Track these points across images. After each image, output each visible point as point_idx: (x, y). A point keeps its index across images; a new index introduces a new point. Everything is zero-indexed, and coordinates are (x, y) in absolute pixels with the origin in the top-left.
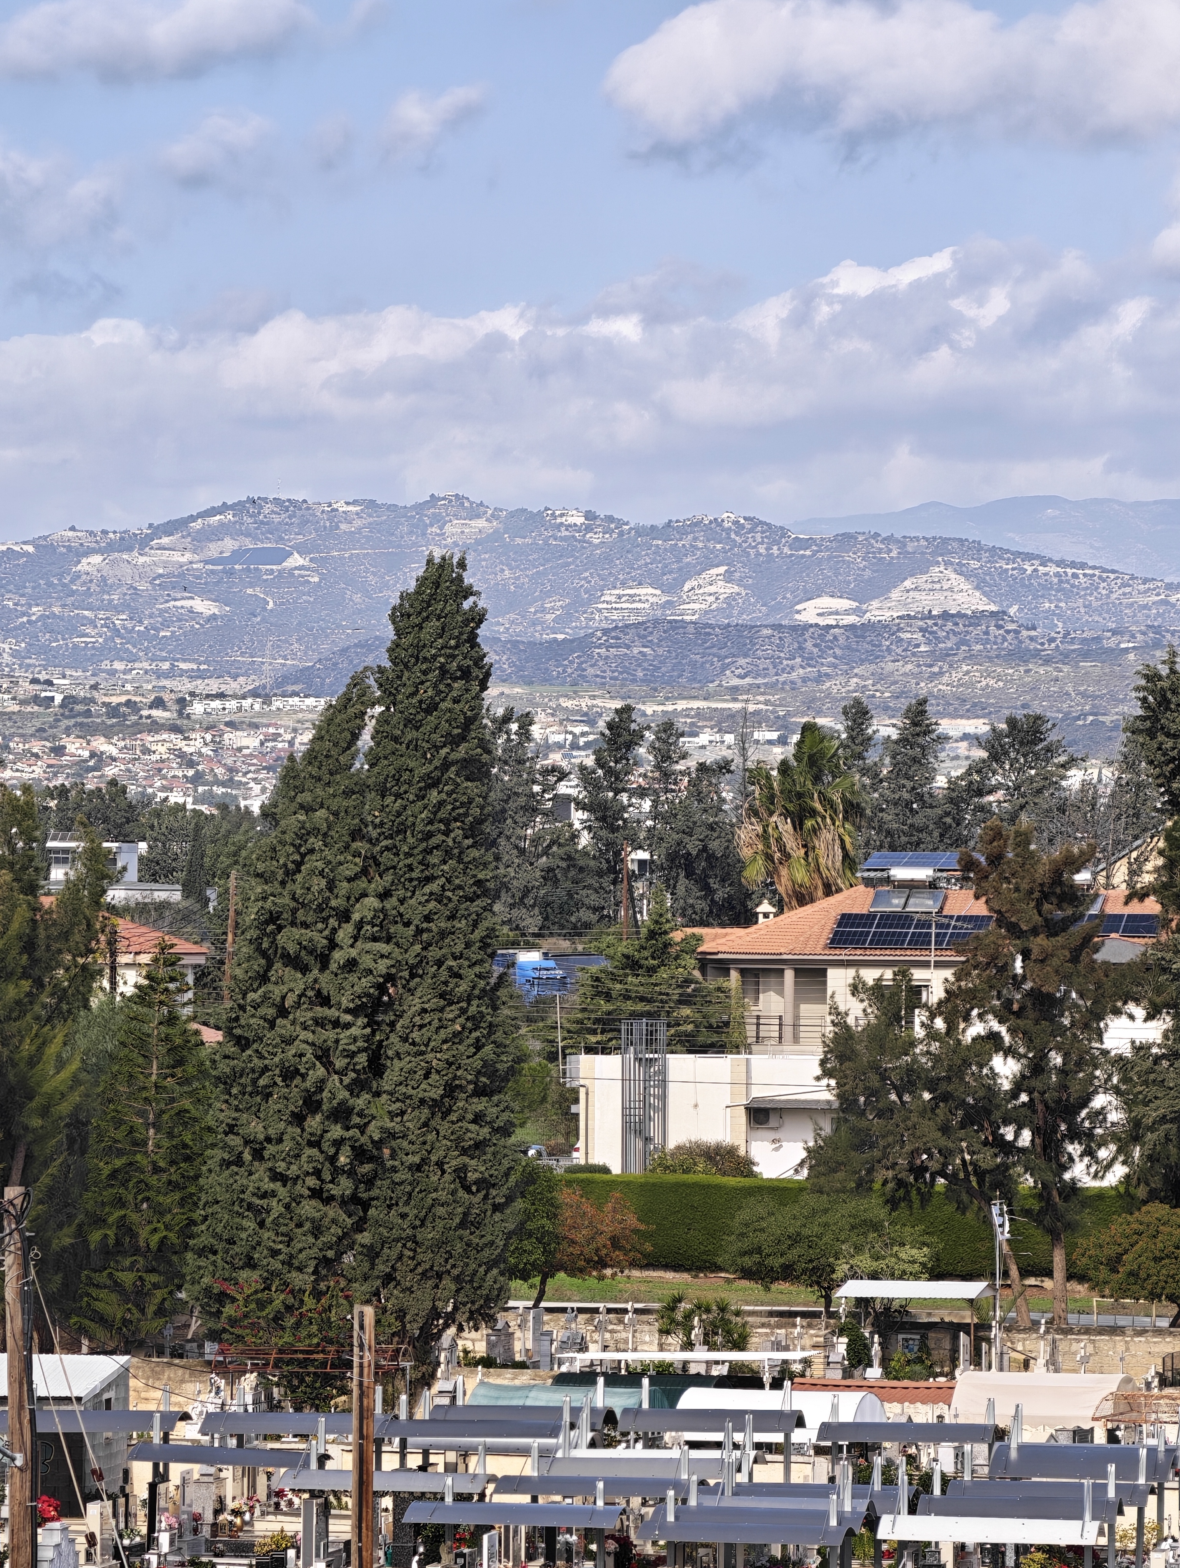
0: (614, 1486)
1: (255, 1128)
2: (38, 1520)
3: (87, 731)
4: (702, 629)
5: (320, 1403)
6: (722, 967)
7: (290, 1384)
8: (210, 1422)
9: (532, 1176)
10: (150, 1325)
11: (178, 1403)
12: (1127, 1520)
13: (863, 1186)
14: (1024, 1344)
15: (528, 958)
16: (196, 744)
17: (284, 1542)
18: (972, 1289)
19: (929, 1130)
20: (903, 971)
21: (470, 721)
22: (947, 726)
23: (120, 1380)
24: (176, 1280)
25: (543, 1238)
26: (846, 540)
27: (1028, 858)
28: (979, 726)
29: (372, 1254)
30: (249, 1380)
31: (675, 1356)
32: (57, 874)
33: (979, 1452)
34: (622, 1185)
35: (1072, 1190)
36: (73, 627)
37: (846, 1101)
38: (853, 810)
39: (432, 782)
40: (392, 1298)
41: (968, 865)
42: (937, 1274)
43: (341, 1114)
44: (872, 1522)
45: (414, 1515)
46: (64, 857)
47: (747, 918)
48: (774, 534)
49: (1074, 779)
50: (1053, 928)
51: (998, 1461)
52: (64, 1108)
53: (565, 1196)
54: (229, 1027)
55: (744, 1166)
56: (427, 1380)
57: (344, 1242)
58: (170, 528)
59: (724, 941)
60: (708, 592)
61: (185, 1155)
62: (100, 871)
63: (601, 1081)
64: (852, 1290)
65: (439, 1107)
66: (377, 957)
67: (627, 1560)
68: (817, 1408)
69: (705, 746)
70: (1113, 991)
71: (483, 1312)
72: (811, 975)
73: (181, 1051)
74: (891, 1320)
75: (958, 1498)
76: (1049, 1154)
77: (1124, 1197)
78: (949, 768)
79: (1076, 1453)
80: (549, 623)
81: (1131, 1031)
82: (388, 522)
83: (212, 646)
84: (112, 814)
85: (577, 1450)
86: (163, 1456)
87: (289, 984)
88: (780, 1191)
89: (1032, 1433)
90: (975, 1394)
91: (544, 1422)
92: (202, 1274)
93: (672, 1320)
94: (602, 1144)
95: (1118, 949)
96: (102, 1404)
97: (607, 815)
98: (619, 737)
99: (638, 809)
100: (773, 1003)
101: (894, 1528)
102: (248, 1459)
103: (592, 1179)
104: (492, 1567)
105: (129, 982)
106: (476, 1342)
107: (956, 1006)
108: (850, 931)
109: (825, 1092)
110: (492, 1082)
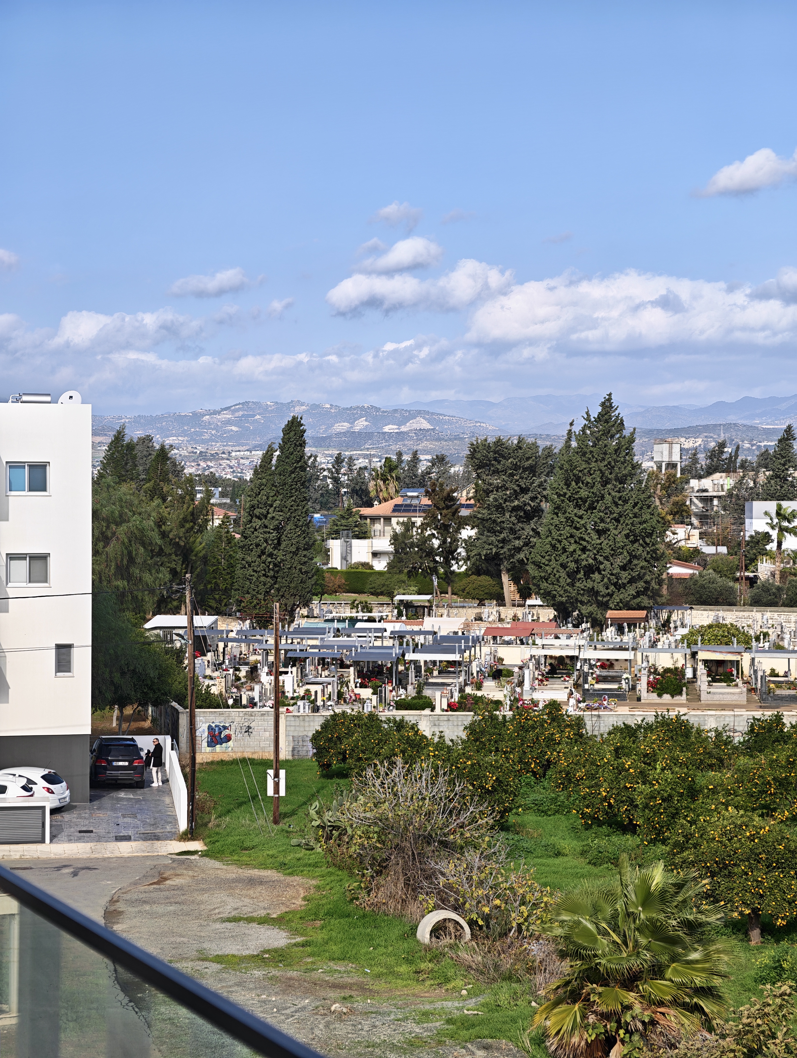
0: (340, 647)
1: (249, 559)
2: (195, 657)
3: (205, 460)
4: (360, 433)
5: (266, 627)
6: (365, 518)
7: (257, 622)
8: (238, 632)
9: (318, 570)
10: (223, 608)
11: (230, 628)
12: (467, 654)
13: (401, 572)
14: (441, 610)
15: (317, 516)
16: (233, 463)
17: (257, 662)
18: (428, 597)
19: (417, 557)
20: (409, 518)
21: (302, 457)
22: (422, 457)
23: (216, 622)
24: (230, 597)
25: (321, 585)
26: (395, 411)
27: (442, 490)
28: (429, 457)
29: (278, 590)
30: (248, 622)
31: (354, 615)
32: (199, 496)
33: (430, 637)
34: (341, 572)
35: (453, 572)
36: (201, 434)
37: (396, 551)
38: (398, 479)
39: (292, 472)
40: (283, 601)
41: (427, 492)
42: (419, 593)
43: (271, 555)
44: (403, 655)
45: (290, 655)
46: (200, 492)
47: (371, 505)
48: (378, 409)
49: (452, 470)
50: (448, 507)
51: (435, 640)
52: (201, 555)
53: (326, 575)
54: (242, 534)
55: (371, 567)
56: (292, 621)
57: (271, 587)
58: (226, 409)
59: (366, 511)
60: (361, 424)
61: (231, 566)
62: (209, 495)
63: (335, 546)
64: (398, 598)
65: (295, 553)
66: (279, 516)
67: (343, 665)
68: (390, 627)
69: (361, 463)
70: (463, 523)
71: (306, 604)
72: (388, 519)
73: (230, 540)
74: (408, 605)
75: (425, 649)
76: (447, 563)
77: (466, 574)
78: (422, 468)
79: (454, 638)
80: (321, 432)
81: (467, 533)
82: (281, 407)
83: (237, 439)
84: (212, 481)
85: (330, 638)
86: (227, 641)
87: (257, 523)
88: (380, 573)
89: (443, 633)
90: (429, 623)
91: (322, 631)
92: (236, 595)
93: (353, 606)
94: (336, 562)
95: (464, 512)
96: (211, 628)
97: (336, 480)
98: (339, 460)
99: (344, 479)
100: (378, 527)
101: (410, 656)
102: (248, 641)
103: (333, 571)
104: (309, 668)
105: (217, 523)
106: (304, 611)
107: (424, 527)
108: (397, 509)
109: (391, 549)
110: (308, 547)
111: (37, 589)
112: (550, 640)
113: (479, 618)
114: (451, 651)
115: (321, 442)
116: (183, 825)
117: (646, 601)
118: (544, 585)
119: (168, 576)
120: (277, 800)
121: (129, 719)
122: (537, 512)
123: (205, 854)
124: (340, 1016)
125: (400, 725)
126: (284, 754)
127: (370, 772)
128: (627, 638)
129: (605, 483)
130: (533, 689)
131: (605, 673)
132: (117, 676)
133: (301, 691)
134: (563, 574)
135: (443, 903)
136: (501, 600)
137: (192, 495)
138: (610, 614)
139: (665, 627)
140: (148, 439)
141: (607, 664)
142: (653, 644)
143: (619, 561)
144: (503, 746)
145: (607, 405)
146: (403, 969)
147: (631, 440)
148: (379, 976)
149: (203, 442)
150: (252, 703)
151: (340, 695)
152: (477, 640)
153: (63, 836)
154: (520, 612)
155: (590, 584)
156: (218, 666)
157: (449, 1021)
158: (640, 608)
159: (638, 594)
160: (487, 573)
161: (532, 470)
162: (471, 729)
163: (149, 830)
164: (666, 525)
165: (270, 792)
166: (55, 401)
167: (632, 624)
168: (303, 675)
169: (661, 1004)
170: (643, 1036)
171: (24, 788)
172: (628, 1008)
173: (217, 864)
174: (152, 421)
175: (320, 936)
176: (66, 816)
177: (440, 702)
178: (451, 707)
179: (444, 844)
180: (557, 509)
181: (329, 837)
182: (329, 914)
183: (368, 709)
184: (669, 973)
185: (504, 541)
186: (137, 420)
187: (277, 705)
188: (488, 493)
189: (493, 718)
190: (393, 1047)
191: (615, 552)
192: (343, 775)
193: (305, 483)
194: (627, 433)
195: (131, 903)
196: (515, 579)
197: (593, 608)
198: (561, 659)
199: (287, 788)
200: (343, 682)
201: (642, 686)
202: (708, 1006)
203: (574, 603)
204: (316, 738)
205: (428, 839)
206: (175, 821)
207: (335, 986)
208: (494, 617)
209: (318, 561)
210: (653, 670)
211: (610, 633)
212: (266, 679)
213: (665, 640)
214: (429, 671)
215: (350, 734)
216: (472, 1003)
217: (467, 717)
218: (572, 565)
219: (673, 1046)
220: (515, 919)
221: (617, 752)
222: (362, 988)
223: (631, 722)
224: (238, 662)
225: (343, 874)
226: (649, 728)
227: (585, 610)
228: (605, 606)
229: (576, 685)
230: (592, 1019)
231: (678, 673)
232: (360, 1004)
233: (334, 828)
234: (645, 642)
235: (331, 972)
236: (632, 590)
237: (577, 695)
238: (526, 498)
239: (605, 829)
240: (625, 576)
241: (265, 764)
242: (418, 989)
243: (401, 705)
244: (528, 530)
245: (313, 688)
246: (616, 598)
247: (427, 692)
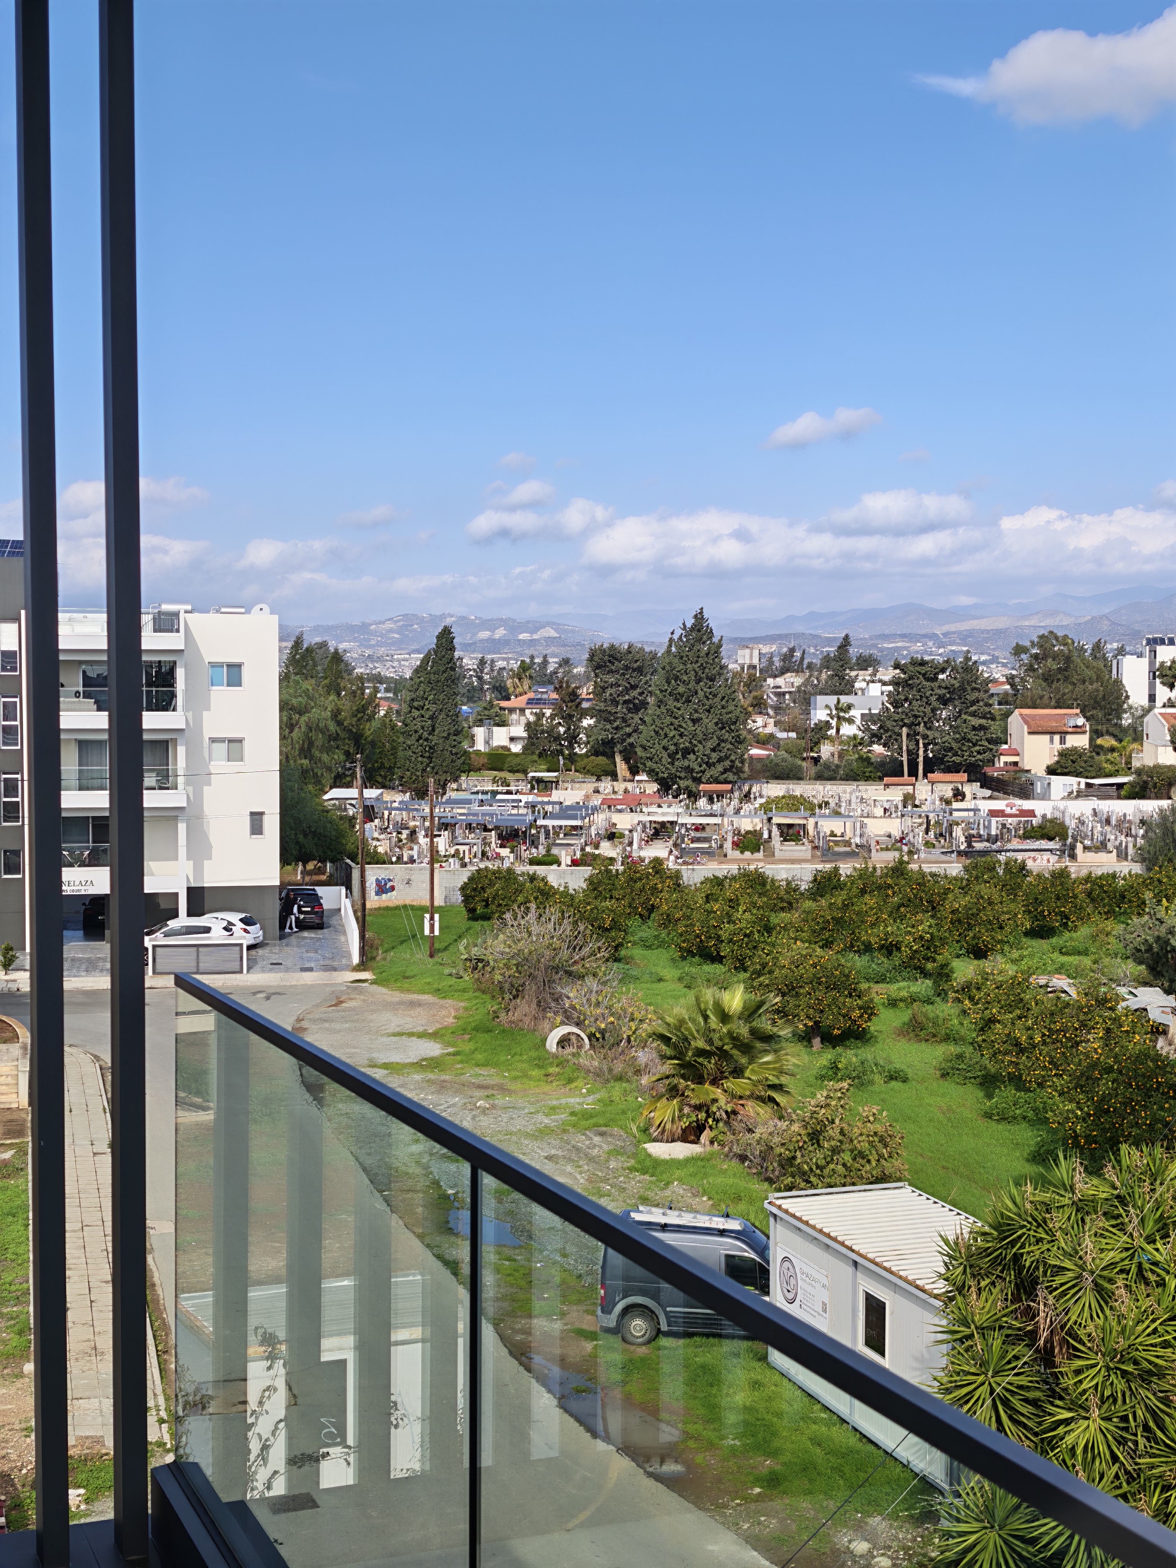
0: (483, 815)
1: (409, 742)
2: (365, 822)
3: (373, 661)
4: (499, 640)
5: (423, 799)
6: (504, 709)
7: (416, 794)
8: (400, 803)
9: (465, 752)
10: (387, 783)
11: (394, 799)
12: (587, 820)
13: (533, 753)
14: (566, 785)
15: (464, 708)
16: (396, 664)
17: (416, 826)
18: (556, 774)
19: (546, 741)
20: (541, 709)
21: (451, 659)
22: (551, 660)
23: (382, 794)
24: (393, 774)
25: (469, 765)
26: (528, 622)
27: (568, 686)
28: (556, 660)
29: (433, 768)
30: (408, 794)
31: (495, 788)
32: (367, 691)
33: (557, 807)
34: (485, 753)
35: (576, 754)
36: (369, 640)
37: (530, 737)
38: (531, 677)
39: (444, 672)
40: (437, 777)
41: (556, 688)
42: (549, 771)
43: (427, 740)
44: (535, 821)
45: (442, 821)
46: (368, 688)
47: (509, 699)
48: (514, 621)
49: (575, 671)
50: (572, 701)
51: (561, 809)
52: (369, 739)
53: (472, 756)
54: (403, 722)
55: (509, 750)
56: (445, 793)
57: (428, 765)
58: (389, 620)
59: (504, 704)
60: (500, 633)
61: (394, 748)
62: (376, 690)
63: (480, 733)
64: (531, 774)
65: (447, 738)
66: (433, 708)
67: (486, 829)
68: (524, 798)
69: (500, 664)
70: (584, 714)
71: (456, 779)
72: (522, 711)
73: (393, 727)
74: (539, 781)
75: (553, 816)
76: (571, 747)
77: (586, 755)
78: (550, 668)
79: (577, 807)
80: (468, 639)
81: (587, 722)
82: (434, 619)
83: (398, 644)
84: (378, 679)
85: (475, 807)
86: (391, 810)
87: (416, 713)
88: (516, 755)
89: (567, 803)
90: (556, 795)
91: (469, 802)
92: (398, 772)
93: (494, 781)
94: (480, 746)
95: (585, 705)
96: (378, 799)
97: (480, 678)
98: (482, 662)
99: (486, 677)
100: (514, 717)
101: (540, 822)
102: (408, 810)
103: (478, 752)
104: (458, 832)
105: (382, 713)
106: (454, 786)
107: (552, 717)
108: (530, 702)
109: (525, 735)
110: (457, 733)
111: (236, 765)
112: (653, 809)
113: (597, 791)
114: (574, 817)
115: (467, 647)
116: (356, 959)
117: (731, 776)
118: (649, 764)
119: (343, 757)
120: (432, 938)
121: (310, 873)
122: (644, 704)
123: (374, 982)
124: (484, 1111)
125: (533, 878)
126: (439, 902)
127: (508, 916)
128: (716, 807)
129: (698, 681)
130: (640, 848)
131: (698, 835)
132: (301, 837)
133: (452, 851)
134: (665, 755)
135: (568, 1019)
136: (614, 776)
137: (363, 689)
138: (702, 787)
139: (747, 797)
140: (323, 645)
141: (700, 828)
142: (737, 811)
143: (710, 744)
144: (616, 894)
145: (699, 617)
146: (535, 1073)
147: (719, 646)
148: (515, 1078)
149: (370, 647)
150: (412, 861)
151: (484, 854)
152: (595, 809)
153: (257, 968)
154: (630, 786)
155: (686, 763)
156: (384, 830)
157: (573, 1114)
158: (726, 782)
159: (725, 771)
160: (604, 754)
161: (640, 670)
162: (590, 880)
163: (327, 962)
164: (748, 715)
165: (427, 932)
166: (248, 612)
167: (720, 795)
168: (454, 837)
169: (741, 1098)
170: (727, 1123)
171: (225, 929)
172: (715, 1101)
173: (384, 990)
174: (328, 629)
175: (467, 1047)
176: (260, 951)
177: (566, 859)
178: (575, 863)
179: (569, 974)
180: (660, 703)
181: (475, 968)
182: (476, 1029)
183: (507, 864)
184: (747, 1073)
185: (617, 728)
186: (316, 629)
187: (432, 862)
188: (604, 689)
189: (608, 871)
190: (527, 1135)
191: (706, 737)
192: (486, 918)
193: (454, 681)
194: (715, 640)
195: (314, 1021)
196: (626, 760)
197: (689, 783)
198: (663, 824)
199: (441, 928)
200: (486, 843)
201: (728, 845)
202: (778, 1097)
203: (674, 778)
204: (463, 889)
205: (556, 969)
206: (349, 956)
207: (480, 1087)
208: (609, 790)
209: (465, 745)
210: (737, 832)
211: (702, 803)
212: (423, 841)
213: (747, 807)
214: (557, 834)
215: (491, 884)
216: (590, 1099)
217: (586, 871)
218: (672, 748)
219: (750, 1131)
220: (626, 1033)
221: (708, 899)
222: (502, 1088)
223: (720, 874)
224: (401, 827)
225: (487, 997)
226: (734, 878)
227: (683, 784)
228: (698, 781)
229: (675, 845)
230: (686, 1110)
231: (757, 834)
232: (501, 1100)
233: (480, 960)
234: (730, 810)
235: (478, 1075)
236: (720, 768)
237: (675, 852)
238: (635, 693)
239: (697, 959)
240: (714, 756)
241: (423, 909)
242: (547, 1088)
243: (533, 862)
244: (637, 719)
245: (461, 848)
246: (708, 775)
247: (555, 851)
